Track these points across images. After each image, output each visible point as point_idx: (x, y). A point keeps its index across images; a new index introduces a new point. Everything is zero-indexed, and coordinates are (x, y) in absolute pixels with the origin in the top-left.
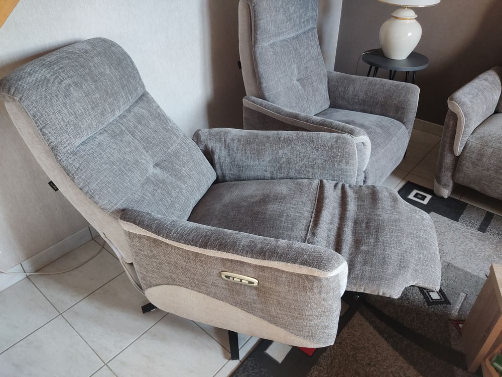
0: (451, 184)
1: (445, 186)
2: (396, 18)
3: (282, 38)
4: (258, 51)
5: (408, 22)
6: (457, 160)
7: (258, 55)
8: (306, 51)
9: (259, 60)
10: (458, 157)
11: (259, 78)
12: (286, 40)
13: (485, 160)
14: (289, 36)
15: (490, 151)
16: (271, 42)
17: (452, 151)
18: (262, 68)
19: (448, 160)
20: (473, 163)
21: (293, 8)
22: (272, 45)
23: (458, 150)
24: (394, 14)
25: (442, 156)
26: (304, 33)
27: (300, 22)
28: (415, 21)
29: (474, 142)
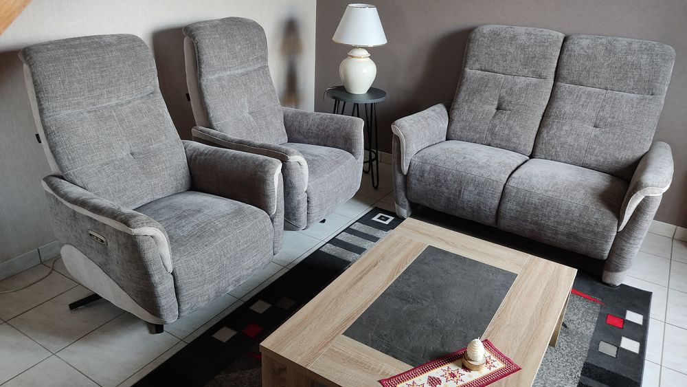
0: (407, 203)
1: (403, 206)
2: (352, 57)
3: (228, 73)
4: (204, 83)
5: (362, 60)
6: (406, 178)
7: (203, 87)
8: (257, 87)
9: (205, 92)
10: (407, 175)
11: (206, 109)
12: (235, 76)
13: (426, 175)
14: (236, 72)
15: (428, 167)
16: (216, 76)
17: (401, 171)
18: (209, 100)
19: (399, 179)
20: (418, 180)
21: (240, 47)
22: (219, 79)
23: (405, 169)
24: (350, 54)
25: (395, 177)
26: (255, 70)
27: (248, 60)
28: (369, 59)
29: (417, 161)
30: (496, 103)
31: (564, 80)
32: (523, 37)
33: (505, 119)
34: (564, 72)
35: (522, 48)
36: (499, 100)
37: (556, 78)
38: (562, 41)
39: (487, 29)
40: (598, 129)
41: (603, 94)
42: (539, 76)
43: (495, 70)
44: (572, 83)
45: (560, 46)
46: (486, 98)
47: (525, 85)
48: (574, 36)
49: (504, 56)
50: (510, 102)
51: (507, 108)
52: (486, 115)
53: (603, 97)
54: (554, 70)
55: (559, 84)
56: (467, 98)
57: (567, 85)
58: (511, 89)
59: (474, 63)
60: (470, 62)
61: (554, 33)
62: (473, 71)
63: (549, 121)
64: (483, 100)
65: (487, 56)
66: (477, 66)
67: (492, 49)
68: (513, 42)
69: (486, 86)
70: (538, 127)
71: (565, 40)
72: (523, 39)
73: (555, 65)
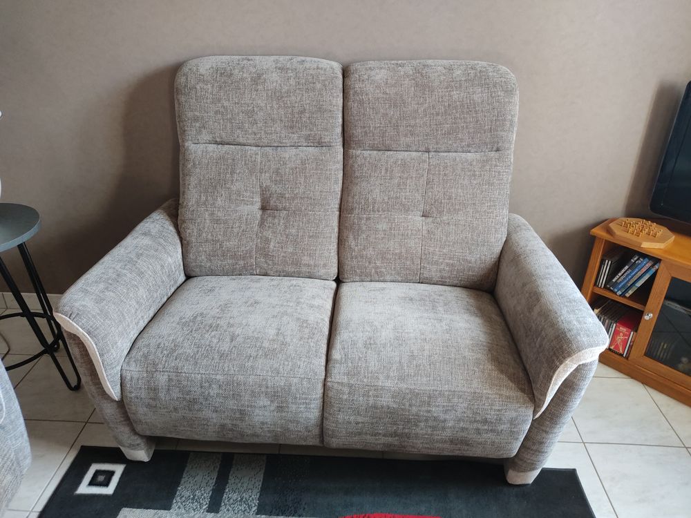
6: (121, 404)
10: (121, 401)
17: (105, 396)
23: (114, 391)
29: (134, 372)
30: (258, 199)
31: (360, 144)
32: (275, 76)
33: (281, 228)
34: (357, 132)
35: (277, 96)
36: (262, 195)
37: (346, 143)
38: (341, 77)
39: (205, 66)
40: (430, 220)
41: (425, 161)
42: (319, 143)
43: (241, 140)
44: (373, 148)
45: (341, 86)
46: (239, 193)
47: (299, 162)
48: (357, 66)
49: (250, 114)
50: (282, 196)
51: (280, 206)
52: (247, 225)
53: (426, 166)
54: (339, 130)
55: (352, 152)
56: (203, 198)
57: (366, 153)
58: (277, 172)
59: (199, 132)
60: (191, 132)
61: (325, 63)
62: (202, 146)
63: (353, 217)
64: (234, 197)
65: (219, 116)
66: (206, 136)
67: (226, 104)
68: (260, 87)
69: (232, 173)
70: (336, 230)
71: (345, 73)
72: (274, 78)
73: (340, 120)
